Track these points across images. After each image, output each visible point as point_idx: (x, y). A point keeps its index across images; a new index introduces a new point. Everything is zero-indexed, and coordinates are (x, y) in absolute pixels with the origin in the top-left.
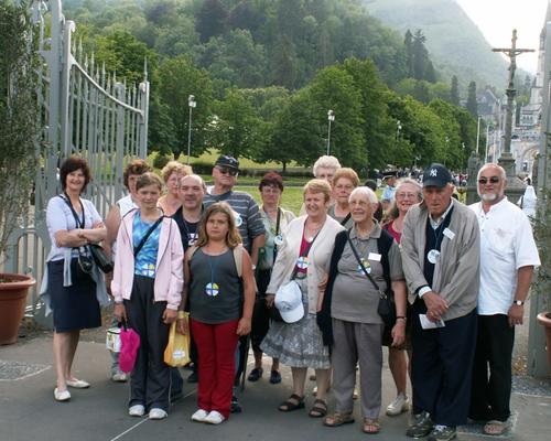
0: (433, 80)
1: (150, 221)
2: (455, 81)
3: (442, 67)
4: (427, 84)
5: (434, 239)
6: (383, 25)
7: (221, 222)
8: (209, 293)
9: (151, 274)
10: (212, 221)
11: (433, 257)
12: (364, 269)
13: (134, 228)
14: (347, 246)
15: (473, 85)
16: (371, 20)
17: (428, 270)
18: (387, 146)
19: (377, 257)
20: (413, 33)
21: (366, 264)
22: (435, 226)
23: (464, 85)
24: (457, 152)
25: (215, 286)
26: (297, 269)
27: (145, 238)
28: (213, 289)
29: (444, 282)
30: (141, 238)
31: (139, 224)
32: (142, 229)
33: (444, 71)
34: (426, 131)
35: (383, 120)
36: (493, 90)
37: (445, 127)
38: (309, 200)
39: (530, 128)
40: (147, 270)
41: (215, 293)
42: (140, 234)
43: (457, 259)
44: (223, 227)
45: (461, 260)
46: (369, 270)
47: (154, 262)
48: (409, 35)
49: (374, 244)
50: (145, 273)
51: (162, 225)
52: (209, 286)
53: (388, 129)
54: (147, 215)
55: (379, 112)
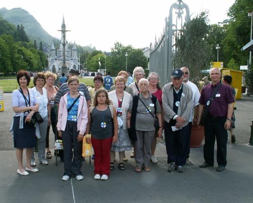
0: (28, 41)
1: (75, 97)
2: (35, 42)
3: (30, 37)
4: (26, 43)
5: (177, 97)
6: (10, 23)
7: (103, 96)
8: (102, 127)
9: (75, 120)
10: (100, 96)
11: (177, 104)
12: (148, 110)
13: (68, 100)
14: (139, 101)
15: (41, 43)
16: (5, 21)
17: (175, 109)
18: (18, 64)
19: (152, 105)
20: (20, 25)
21: (149, 108)
22: (177, 92)
23: (38, 43)
24: (40, 65)
25: (105, 123)
26: (118, 113)
27: (73, 105)
28: (104, 125)
29: (182, 113)
30: (71, 105)
31: (70, 99)
32: (71, 101)
33: (30, 38)
34: (31, 59)
35: (17, 55)
36: (47, 44)
37: (36, 57)
38: (118, 84)
39: (60, 56)
40: (74, 118)
41: (105, 126)
42: (71, 103)
43: (187, 104)
44: (104, 98)
45: (188, 104)
46: (150, 111)
47: (77, 115)
48: (18, 26)
49: (150, 100)
50: (73, 120)
51: (80, 98)
52: (102, 124)
53: (18, 59)
54: (73, 94)
55: (15, 53)
